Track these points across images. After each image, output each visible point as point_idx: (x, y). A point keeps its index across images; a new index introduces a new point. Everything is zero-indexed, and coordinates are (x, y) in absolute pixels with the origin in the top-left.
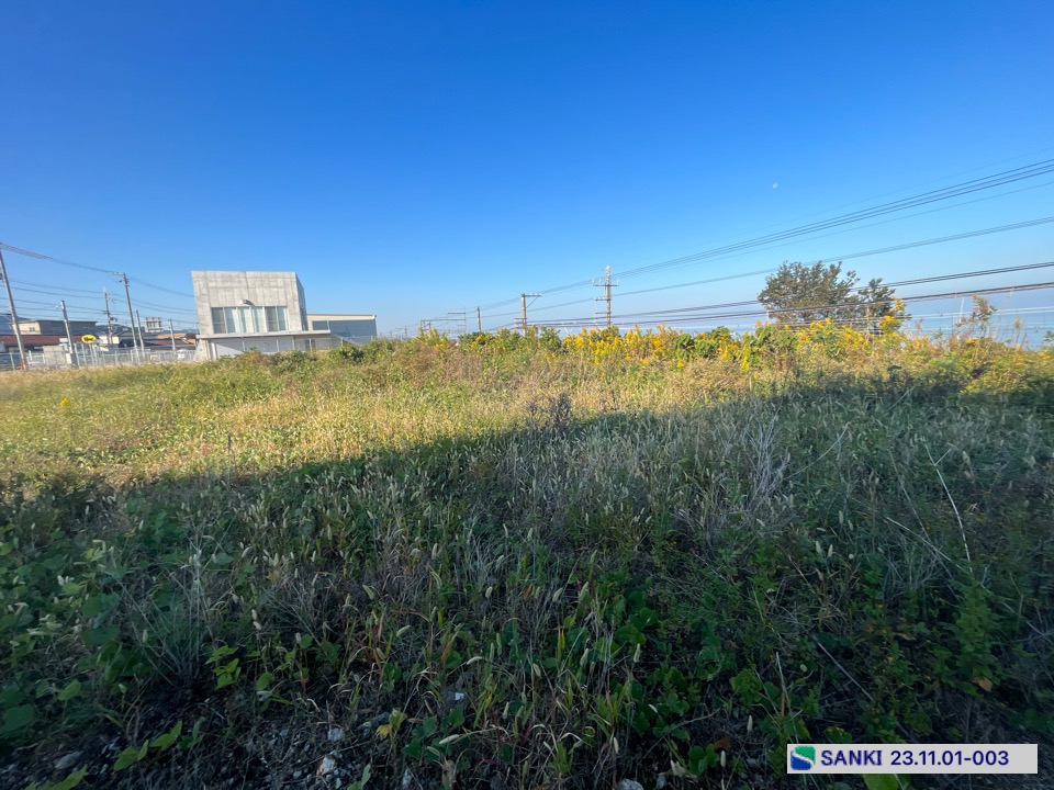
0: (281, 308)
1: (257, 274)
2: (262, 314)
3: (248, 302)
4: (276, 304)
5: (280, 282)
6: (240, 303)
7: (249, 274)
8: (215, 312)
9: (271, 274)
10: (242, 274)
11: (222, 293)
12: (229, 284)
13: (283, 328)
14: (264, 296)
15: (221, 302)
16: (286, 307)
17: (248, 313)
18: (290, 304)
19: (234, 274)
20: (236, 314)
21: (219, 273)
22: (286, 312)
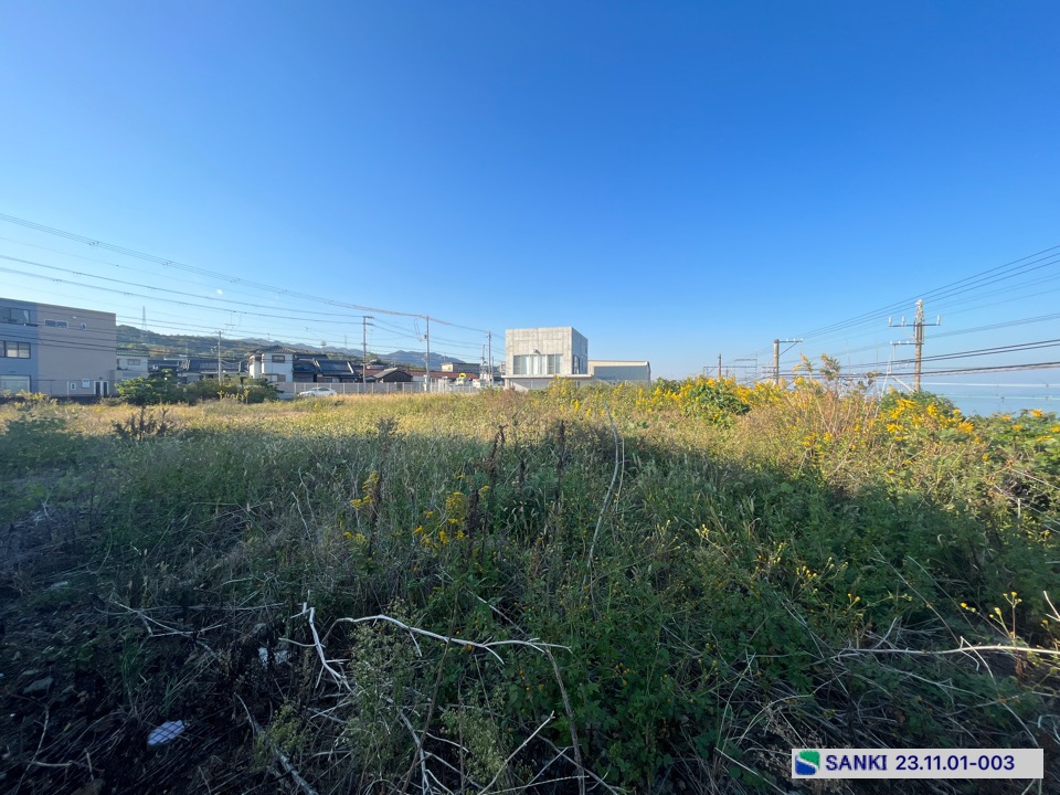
0: (558, 355)
1: (545, 329)
2: (545, 360)
3: (537, 351)
4: (555, 353)
5: (560, 337)
6: (531, 352)
7: (540, 330)
8: (516, 358)
9: (554, 329)
10: (535, 330)
11: (521, 344)
12: (526, 338)
13: (558, 372)
14: (548, 346)
15: (520, 351)
16: (563, 355)
17: (536, 359)
18: (565, 353)
19: (531, 330)
20: (528, 359)
21: (521, 330)
22: (561, 358)
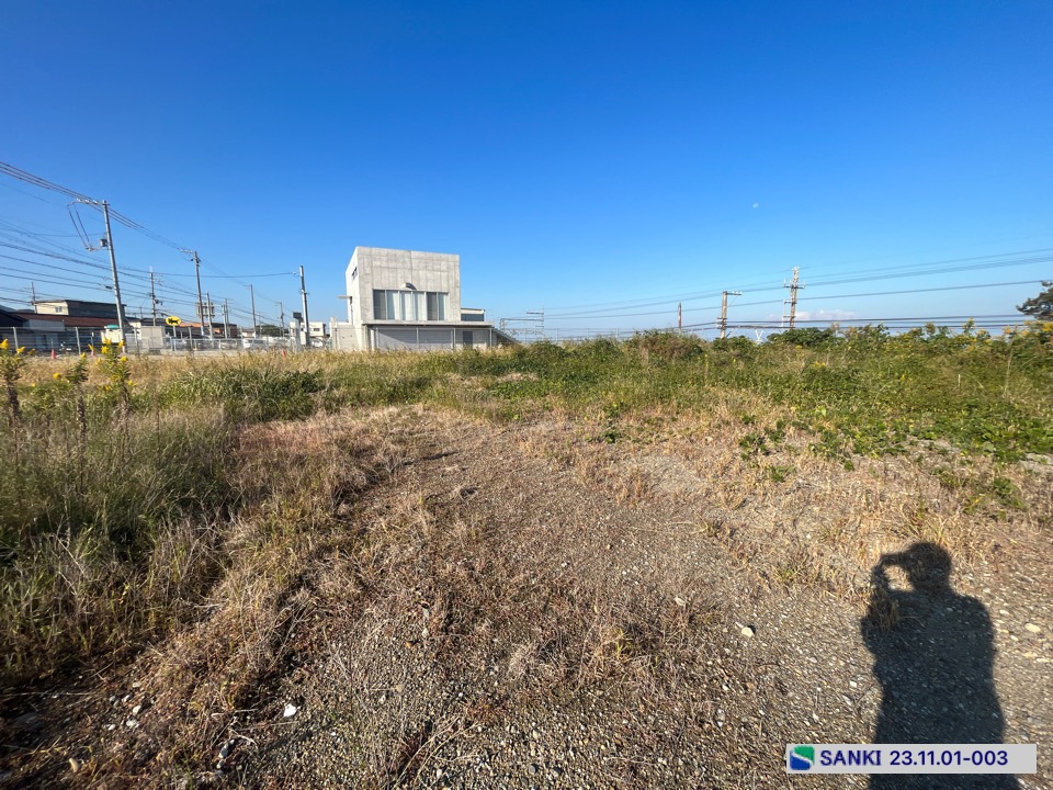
0: (441, 294)
1: (422, 254)
2: (423, 299)
3: (410, 286)
4: (438, 290)
5: (444, 268)
6: (403, 287)
7: (415, 254)
8: (377, 294)
9: (436, 255)
10: (407, 254)
11: (386, 273)
12: (392, 265)
13: (442, 318)
14: (427, 280)
15: (383, 283)
16: (447, 294)
17: (409, 298)
18: (452, 290)
19: (399, 252)
20: (396, 298)
21: (385, 251)
22: (446, 299)
